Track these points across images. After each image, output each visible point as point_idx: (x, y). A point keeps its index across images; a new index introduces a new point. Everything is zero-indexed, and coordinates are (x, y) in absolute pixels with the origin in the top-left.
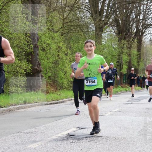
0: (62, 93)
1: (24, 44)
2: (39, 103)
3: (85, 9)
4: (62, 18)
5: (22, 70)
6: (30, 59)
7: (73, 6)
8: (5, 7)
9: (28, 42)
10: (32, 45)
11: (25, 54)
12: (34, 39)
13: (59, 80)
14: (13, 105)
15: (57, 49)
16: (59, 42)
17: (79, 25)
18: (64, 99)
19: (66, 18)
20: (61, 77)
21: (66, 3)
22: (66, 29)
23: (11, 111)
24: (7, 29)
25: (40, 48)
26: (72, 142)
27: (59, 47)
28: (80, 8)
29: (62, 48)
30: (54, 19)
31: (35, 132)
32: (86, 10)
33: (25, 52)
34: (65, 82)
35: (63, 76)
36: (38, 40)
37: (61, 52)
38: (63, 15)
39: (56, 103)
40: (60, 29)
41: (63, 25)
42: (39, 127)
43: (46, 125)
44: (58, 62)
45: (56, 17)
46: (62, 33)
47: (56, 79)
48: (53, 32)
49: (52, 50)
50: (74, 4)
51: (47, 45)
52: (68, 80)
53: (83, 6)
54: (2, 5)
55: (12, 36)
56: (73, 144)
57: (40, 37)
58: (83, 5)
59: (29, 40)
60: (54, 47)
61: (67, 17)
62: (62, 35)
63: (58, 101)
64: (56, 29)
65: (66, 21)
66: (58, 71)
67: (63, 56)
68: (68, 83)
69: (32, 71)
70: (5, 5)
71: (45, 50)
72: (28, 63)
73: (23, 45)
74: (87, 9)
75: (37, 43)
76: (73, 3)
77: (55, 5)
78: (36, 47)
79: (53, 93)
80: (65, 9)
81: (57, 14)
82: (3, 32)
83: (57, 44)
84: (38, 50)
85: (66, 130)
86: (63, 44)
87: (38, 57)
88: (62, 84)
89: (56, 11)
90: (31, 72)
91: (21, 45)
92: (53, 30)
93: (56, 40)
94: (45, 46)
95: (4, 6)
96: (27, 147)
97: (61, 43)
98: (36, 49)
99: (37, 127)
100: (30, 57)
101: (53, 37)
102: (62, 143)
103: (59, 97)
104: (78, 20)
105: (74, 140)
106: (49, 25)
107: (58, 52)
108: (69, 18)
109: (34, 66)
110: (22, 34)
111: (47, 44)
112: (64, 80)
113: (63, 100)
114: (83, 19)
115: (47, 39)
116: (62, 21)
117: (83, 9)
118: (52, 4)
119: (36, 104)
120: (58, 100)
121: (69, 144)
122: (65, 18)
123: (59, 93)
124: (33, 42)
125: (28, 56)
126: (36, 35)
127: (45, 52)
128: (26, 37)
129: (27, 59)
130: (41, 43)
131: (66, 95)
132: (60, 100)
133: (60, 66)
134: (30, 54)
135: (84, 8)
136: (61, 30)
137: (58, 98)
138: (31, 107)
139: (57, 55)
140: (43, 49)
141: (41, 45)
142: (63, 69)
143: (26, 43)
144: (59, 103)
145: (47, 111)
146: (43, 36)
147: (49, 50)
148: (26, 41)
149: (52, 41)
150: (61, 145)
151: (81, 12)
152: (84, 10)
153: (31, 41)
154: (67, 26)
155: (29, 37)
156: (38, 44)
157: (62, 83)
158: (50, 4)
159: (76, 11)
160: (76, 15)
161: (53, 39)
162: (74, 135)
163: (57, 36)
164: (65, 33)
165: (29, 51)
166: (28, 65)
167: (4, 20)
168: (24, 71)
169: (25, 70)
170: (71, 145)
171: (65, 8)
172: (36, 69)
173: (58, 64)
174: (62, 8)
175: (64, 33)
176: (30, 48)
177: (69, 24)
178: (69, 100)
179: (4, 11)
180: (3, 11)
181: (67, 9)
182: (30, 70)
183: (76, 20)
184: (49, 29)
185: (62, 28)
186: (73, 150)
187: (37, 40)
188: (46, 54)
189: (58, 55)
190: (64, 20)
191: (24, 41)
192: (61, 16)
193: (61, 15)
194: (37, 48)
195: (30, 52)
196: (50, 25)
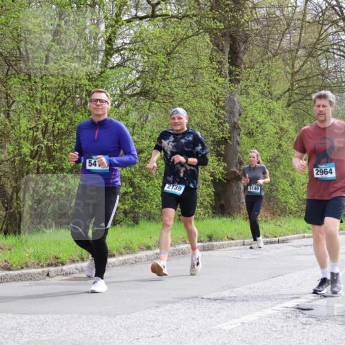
0: (286, 222)
1: (212, 122)
2: (238, 241)
3: (339, 53)
4: (289, 70)
5: (206, 173)
6: (223, 153)
7: (314, 47)
8: (177, 48)
9: (219, 118)
10: (227, 124)
11: (212, 141)
12: (231, 113)
13: (280, 197)
14: (186, 243)
15: (276, 133)
16: (283, 119)
17: (324, 84)
18: (288, 235)
19: (298, 71)
20: (283, 190)
21: (300, 40)
22: (296, 94)
23: (182, 253)
24: (179, 92)
25: (243, 131)
26: (304, 322)
27: (281, 129)
28: (327, 51)
29: (288, 131)
30: (274, 74)
31: (230, 299)
32: (340, 55)
33: (214, 137)
34: (291, 201)
35: (288, 189)
36: (240, 115)
37: (285, 139)
38: (293, 65)
39: (271, 243)
40: (285, 92)
41: (292, 84)
42: (238, 289)
43: (252, 286)
44: (278, 160)
45: (278, 68)
46: (289, 100)
47: (274, 193)
48: (271, 99)
49: (268, 135)
50: (315, 44)
51: (258, 125)
52: (298, 196)
53: (335, 47)
54: (174, 43)
55: (189, 106)
56: (308, 327)
57: (244, 109)
58: (333, 44)
59: (223, 114)
60: (271, 128)
61: (300, 69)
62: (289, 105)
63: (276, 239)
64: (277, 93)
65: (297, 77)
66: (278, 178)
67: (290, 148)
68: (297, 203)
69: (226, 175)
70: (178, 44)
71: (253, 134)
72: (219, 160)
73: (210, 123)
74: (342, 53)
75: (239, 120)
76: (315, 40)
77: (278, 44)
78: (235, 127)
79: (266, 222)
80: (297, 53)
81: (280, 63)
82: (173, 97)
83: (279, 122)
84: (239, 135)
85: (294, 298)
86: (290, 124)
87: (239, 148)
88: (285, 205)
89: (277, 57)
90: (223, 178)
91: (206, 123)
92: (271, 95)
93: (276, 116)
94: (253, 126)
95: (177, 46)
96: (214, 327)
97: (286, 121)
98: (236, 132)
99: (234, 288)
100: (223, 147)
101: (269, 109)
102: (285, 324)
103: (279, 230)
104: (323, 75)
105: (310, 319)
106: (262, 84)
107: (280, 139)
108: (304, 72)
109: (230, 165)
110: (209, 102)
111: (258, 123)
112: (289, 196)
113: (288, 237)
114: (334, 72)
115: (257, 112)
116: (289, 77)
117: (334, 53)
118: (270, 43)
119: (232, 241)
120: (276, 237)
121: (300, 326)
122: (296, 70)
123: (278, 223)
124: (230, 118)
125: (219, 146)
126: (237, 105)
127: (252, 139)
128: (217, 107)
129: (218, 151)
130: (246, 121)
131: (294, 228)
132: (280, 236)
133: (282, 167)
134: (224, 141)
135: (335, 51)
136: (287, 94)
137: (276, 232)
138: (222, 247)
139: (276, 146)
140: (249, 133)
141: (245, 123)
142: (289, 174)
143: (217, 120)
144: (279, 242)
145: (254, 257)
146: (251, 107)
147: (260, 136)
148: (216, 115)
149: (269, 117)
150: (282, 327)
151: (330, 58)
152: (336, 56)
153: (225, 117)
154: (299, 87)
155: (223, 108)
156: (239, 122)
157: (286, 202)
158: (268, 43)
159: (320, 57)
160: (320, 65)
161: (270, 112)
162: (308, 310)
163: (278, 106)
164: (295, 102)
165: (221, 136)
166: (218, 165)
167: (175, 74)
168: (210, 176)
169: (213, 173)
170: (304, 329)
171: (297, 50)
172: (235, 172)
173: (279, 163)
174: (291, 51)
175: (292, 101)
176: (222, 131)
177: (304, 83)
178: (299, 238)
179: (175, 57)
180: (173, 55)
181: (301, 52)
182: (222, 173)
183: (318, 75)
184: (262, 93)
185: (288, 90)
186: (308, 339)
187: (237, 114)
188: (256, 142)
189: (280, 146)
190: (293, 74)
191: (213, 116)
192: (287, 67)
193: (288, 65)
194: (238, 130)
195: (223, 137)
196: (265, 85)
